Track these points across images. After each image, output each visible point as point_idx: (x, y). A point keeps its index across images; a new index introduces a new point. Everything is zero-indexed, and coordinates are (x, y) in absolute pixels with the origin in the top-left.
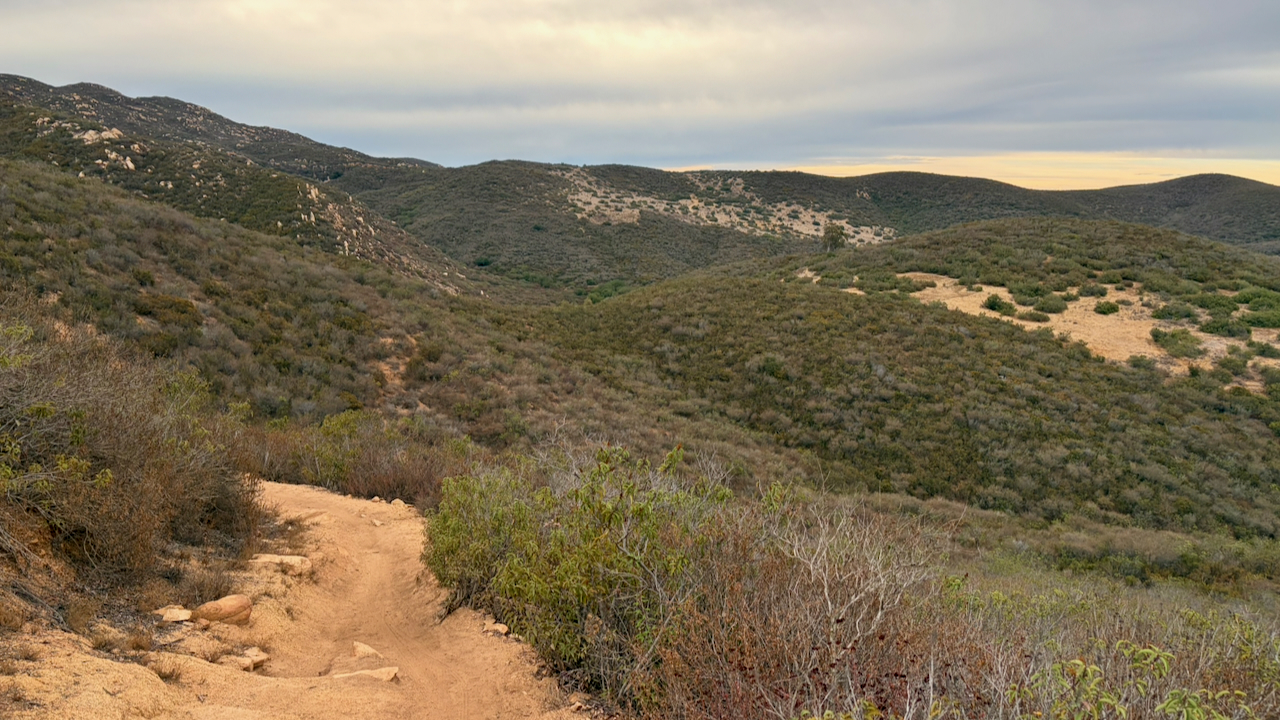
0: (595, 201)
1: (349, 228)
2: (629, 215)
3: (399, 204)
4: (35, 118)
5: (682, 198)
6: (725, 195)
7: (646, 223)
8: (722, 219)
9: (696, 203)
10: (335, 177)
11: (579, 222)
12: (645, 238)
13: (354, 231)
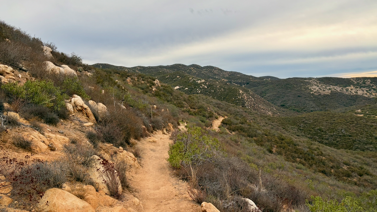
0: (317, 88)
1: (248, 99)
2: (327, 92)
3: (262, 90)
4: (189, 78)
5: (347, 86)
6: (363, 85)
7: (332, 94)
8: (360, 92)
9: (352, 87)
10: (247, 84)
11: (311, 94)
12: (331, 99)
13: (249, 100)
